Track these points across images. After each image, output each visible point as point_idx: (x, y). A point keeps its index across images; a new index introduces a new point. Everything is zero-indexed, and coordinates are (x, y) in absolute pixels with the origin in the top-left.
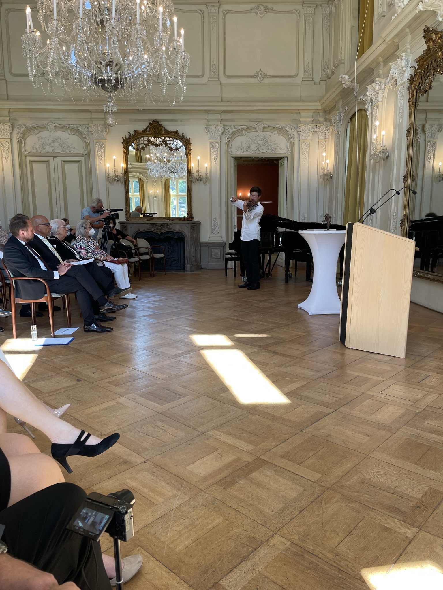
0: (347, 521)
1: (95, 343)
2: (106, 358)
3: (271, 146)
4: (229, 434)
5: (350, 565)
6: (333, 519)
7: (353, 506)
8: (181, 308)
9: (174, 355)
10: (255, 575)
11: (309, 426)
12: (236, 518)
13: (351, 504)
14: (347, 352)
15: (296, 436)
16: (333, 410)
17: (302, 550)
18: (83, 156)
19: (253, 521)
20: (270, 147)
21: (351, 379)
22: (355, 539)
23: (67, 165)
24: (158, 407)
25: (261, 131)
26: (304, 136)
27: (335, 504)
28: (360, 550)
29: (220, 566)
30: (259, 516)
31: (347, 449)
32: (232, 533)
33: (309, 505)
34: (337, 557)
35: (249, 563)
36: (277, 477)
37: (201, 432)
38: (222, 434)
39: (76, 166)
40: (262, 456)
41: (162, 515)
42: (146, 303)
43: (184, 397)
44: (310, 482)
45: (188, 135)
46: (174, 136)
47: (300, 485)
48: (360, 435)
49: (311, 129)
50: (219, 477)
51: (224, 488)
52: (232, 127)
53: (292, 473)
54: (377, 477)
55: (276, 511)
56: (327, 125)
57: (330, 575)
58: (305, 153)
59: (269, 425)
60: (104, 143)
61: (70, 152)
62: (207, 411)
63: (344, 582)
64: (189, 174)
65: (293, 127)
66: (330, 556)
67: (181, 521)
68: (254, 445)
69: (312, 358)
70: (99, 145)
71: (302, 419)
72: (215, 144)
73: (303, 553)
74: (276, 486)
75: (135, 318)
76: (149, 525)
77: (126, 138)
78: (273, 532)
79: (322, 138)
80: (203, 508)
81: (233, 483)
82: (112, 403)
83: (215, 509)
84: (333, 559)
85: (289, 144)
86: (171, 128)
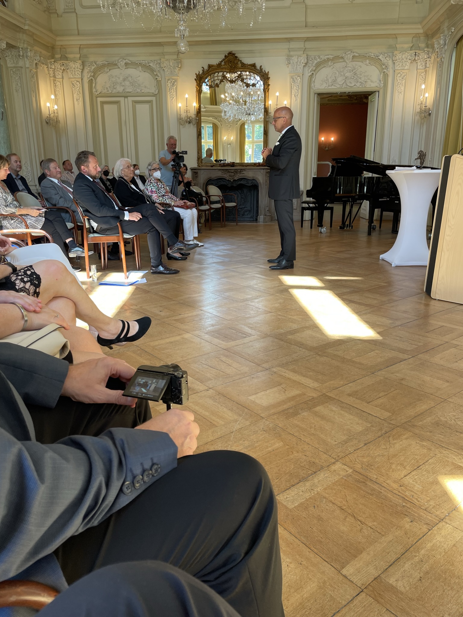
0: (416, 457)
1: (163, 285)
2: (174, 299)
3: (360, 78)
4: (294, 371)
5: (415, 496)
6: (401, 454)
7: (424, 443)
8: (251, 257)
9: (242, 299)
10: (313, 494)
11: (381, 370)
12: (297, 444)
13: (423, 442)
14: (432, 303)
15: (367, 377)
16: (411, 357)
17: (365, 478)
18: (155, 95)
19: (314, 448)
20: (359, 80)
21: (434, 328)
22: (423, 474)
23: (138, 106)
24: (223, 344)
25: (350, 61)
26: (400, 65)
27: (404, 441)
28: (428, 484)
29: (278, 483)
30: (321, 445)
31: (423, 393)
32: (292, 456)
33: (375, 440)
34: (402, 487)
35: (308, 484)
36: (343, 412)
37: (265, 368)
38: (287, 371)
39: (147, 106)
40: (329, 393)
41: (222, 435)
42: (216, 251)
43: (249, 336)
44: (377, 420)
45: (266, 69)
46: (251, 69)
47: (367, 421)
48: (439, 381)
49: (409, 57)
50: (281, 408)
51: (286, 418)
52: (317, 57)
53: (360, 410)
54: (454, 420)
55: (340, 442)
56: (428, 51)
57: (393, 503)
58: (401, 86)
59: (337, 366)
60: (176, 81)
61: (141, 92)
62: (272, 350)
63: (408, 510)
64: (266, 113)
65: (387, 55)
66: (395, 486)
67: (241, 442)
68: (321, 383)
69: (391, 307)
70: (171, 83)
71: (375, 363)
72: (296, 78)
73: (365, 480)
74: (341, 420)
75: (204, 264)
76: (209, 443)
77: (199, 74)
78: (335, 459)
79: (422, 68)
80: (263, 433)
81: (295, 414)
82: (178, 338)
83: (276, 435)
84: (397, 488)
85: (382, 75)
86: (248, 61)
